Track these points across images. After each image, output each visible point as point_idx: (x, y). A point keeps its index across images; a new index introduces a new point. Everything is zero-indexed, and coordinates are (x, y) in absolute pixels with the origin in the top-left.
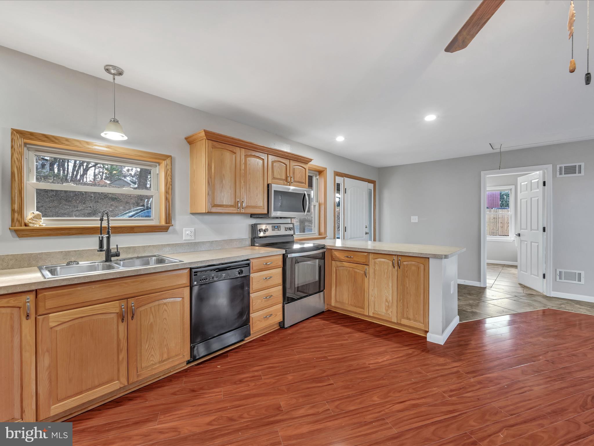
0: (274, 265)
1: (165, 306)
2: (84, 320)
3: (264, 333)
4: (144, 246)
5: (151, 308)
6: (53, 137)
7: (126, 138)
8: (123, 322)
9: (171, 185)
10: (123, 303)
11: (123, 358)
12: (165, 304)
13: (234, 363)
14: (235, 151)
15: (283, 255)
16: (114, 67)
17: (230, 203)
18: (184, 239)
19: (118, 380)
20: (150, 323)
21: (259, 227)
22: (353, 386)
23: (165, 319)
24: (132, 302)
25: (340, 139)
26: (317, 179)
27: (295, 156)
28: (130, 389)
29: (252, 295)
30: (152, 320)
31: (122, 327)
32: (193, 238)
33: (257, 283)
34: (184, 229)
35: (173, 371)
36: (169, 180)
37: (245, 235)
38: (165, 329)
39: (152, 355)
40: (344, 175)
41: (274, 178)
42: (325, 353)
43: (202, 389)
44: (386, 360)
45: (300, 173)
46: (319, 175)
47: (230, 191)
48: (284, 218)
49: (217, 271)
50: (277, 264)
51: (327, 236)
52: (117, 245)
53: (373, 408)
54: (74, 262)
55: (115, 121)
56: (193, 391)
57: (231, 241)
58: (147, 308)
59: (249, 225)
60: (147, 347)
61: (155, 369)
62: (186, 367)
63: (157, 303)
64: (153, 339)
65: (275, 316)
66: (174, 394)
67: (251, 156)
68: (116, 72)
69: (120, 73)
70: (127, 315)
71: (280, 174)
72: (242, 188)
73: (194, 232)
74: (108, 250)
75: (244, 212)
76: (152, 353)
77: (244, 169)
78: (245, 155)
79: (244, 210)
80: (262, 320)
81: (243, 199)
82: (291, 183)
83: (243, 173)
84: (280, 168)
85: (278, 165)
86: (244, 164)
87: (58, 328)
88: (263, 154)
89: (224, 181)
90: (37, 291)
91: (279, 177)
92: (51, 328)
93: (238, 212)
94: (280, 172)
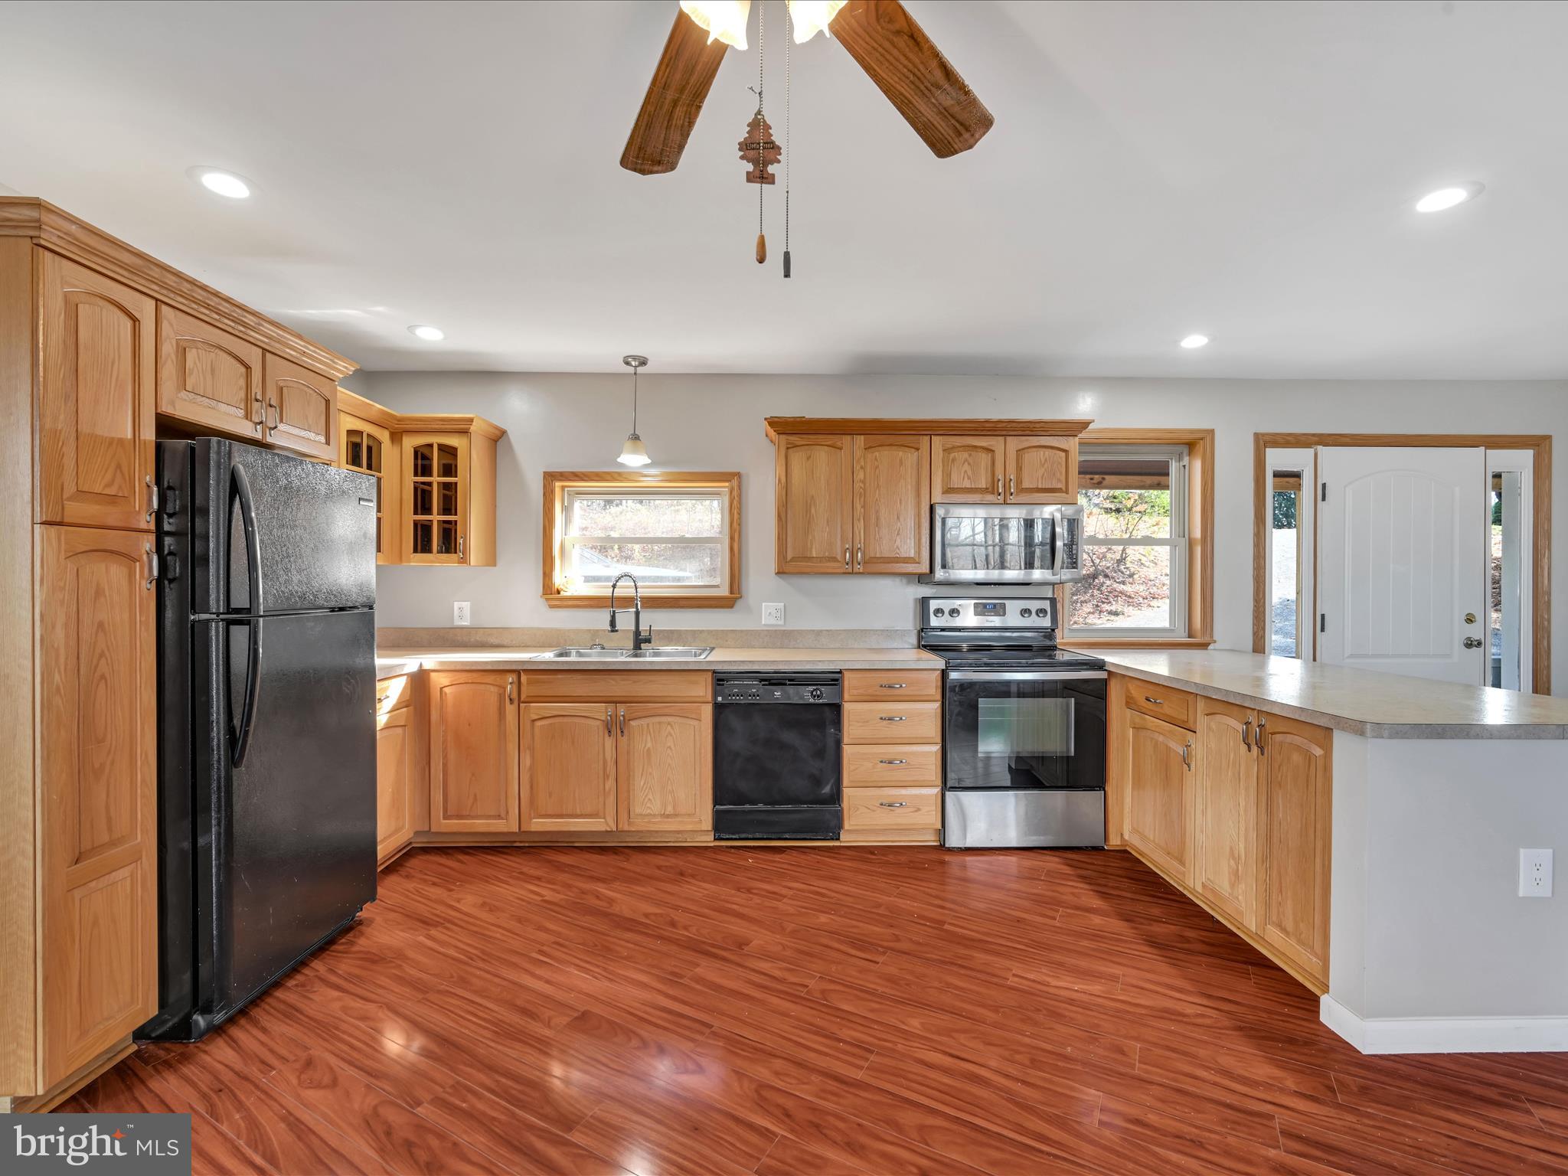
0: (910, 693)
1: (669, 727)
2: (565, 720)
3: (892, 841)
4: (695, 631)
5: (648, 724)
7: (649, 461)
8: (610, 736)
9: (739, 525)
10: (611, 708)
11: (610, 790)
12: (669, 724)
13: (778, 865)
14: (839, 444)
15: (943, 670)
16: (634, 358)
17: (827, 554)
18: (763, 623)
19: (604, 818)
20: (647, 748)
21: (934, 605)
22: (907, 985)
23: (670, 747)
24: (622, 710)
25: (1194, 342)
26: (1184, 466)
27: (1021, 425)
28: (626, 842)
29: (848, 751)
30: (649, 745)
31: (609, 742)
32: (781, 622)
33: (860, 724)
34: (763, 604)
35: (689, 842)
36: (736, 516)
37: (908, 622)
38: (669, 765)
39: (649, 799)
40: (1316, 439)
41: (948, 490)
42: (954, 916)
43: (693, 876)
44: (1076, 991)
45: (1043, 465)
46: (1189, 455)
47: (827, 529)
48: (995, 584)
49: (764, 685)
50: (920, 690)
51: (1215, 642)
52: (650, 626)
53: (885, 1030)
54: (599, 645)
55: (636, 438)
56: (682, 874)
57: (864, 633)
58: (644, 723)
59: (916, 600)
60: (642, 784)
61: (654, 823)
62: (712, 844)
63: (657, 720)
64: (650, 774)
65: (913, 809)
66: (659, 868)
67: (880, 448)
68: (637, 363)
69: (643, 362)
70: (615, 727)
71: (969, 478)
72: (859, 520)
73: (783, 610)
74: (637, 632)
75: (861, 571)
76: (650, 797)
77: (862, 478)
78: (865, 449)
79: (862, 568)
80: (875, 808)
81: (860, 543)
82: (1008, 494)
83: (861, 488)
84: (971, 461)
85: (965, 455)
86: (862, 468)
87: (539, 723)
88: (917, 437)
89: (813, 511)
90: (518, 672)
91: (967, 484)
92: (534, 721)
93: (847, 571)
94: (970, 473)
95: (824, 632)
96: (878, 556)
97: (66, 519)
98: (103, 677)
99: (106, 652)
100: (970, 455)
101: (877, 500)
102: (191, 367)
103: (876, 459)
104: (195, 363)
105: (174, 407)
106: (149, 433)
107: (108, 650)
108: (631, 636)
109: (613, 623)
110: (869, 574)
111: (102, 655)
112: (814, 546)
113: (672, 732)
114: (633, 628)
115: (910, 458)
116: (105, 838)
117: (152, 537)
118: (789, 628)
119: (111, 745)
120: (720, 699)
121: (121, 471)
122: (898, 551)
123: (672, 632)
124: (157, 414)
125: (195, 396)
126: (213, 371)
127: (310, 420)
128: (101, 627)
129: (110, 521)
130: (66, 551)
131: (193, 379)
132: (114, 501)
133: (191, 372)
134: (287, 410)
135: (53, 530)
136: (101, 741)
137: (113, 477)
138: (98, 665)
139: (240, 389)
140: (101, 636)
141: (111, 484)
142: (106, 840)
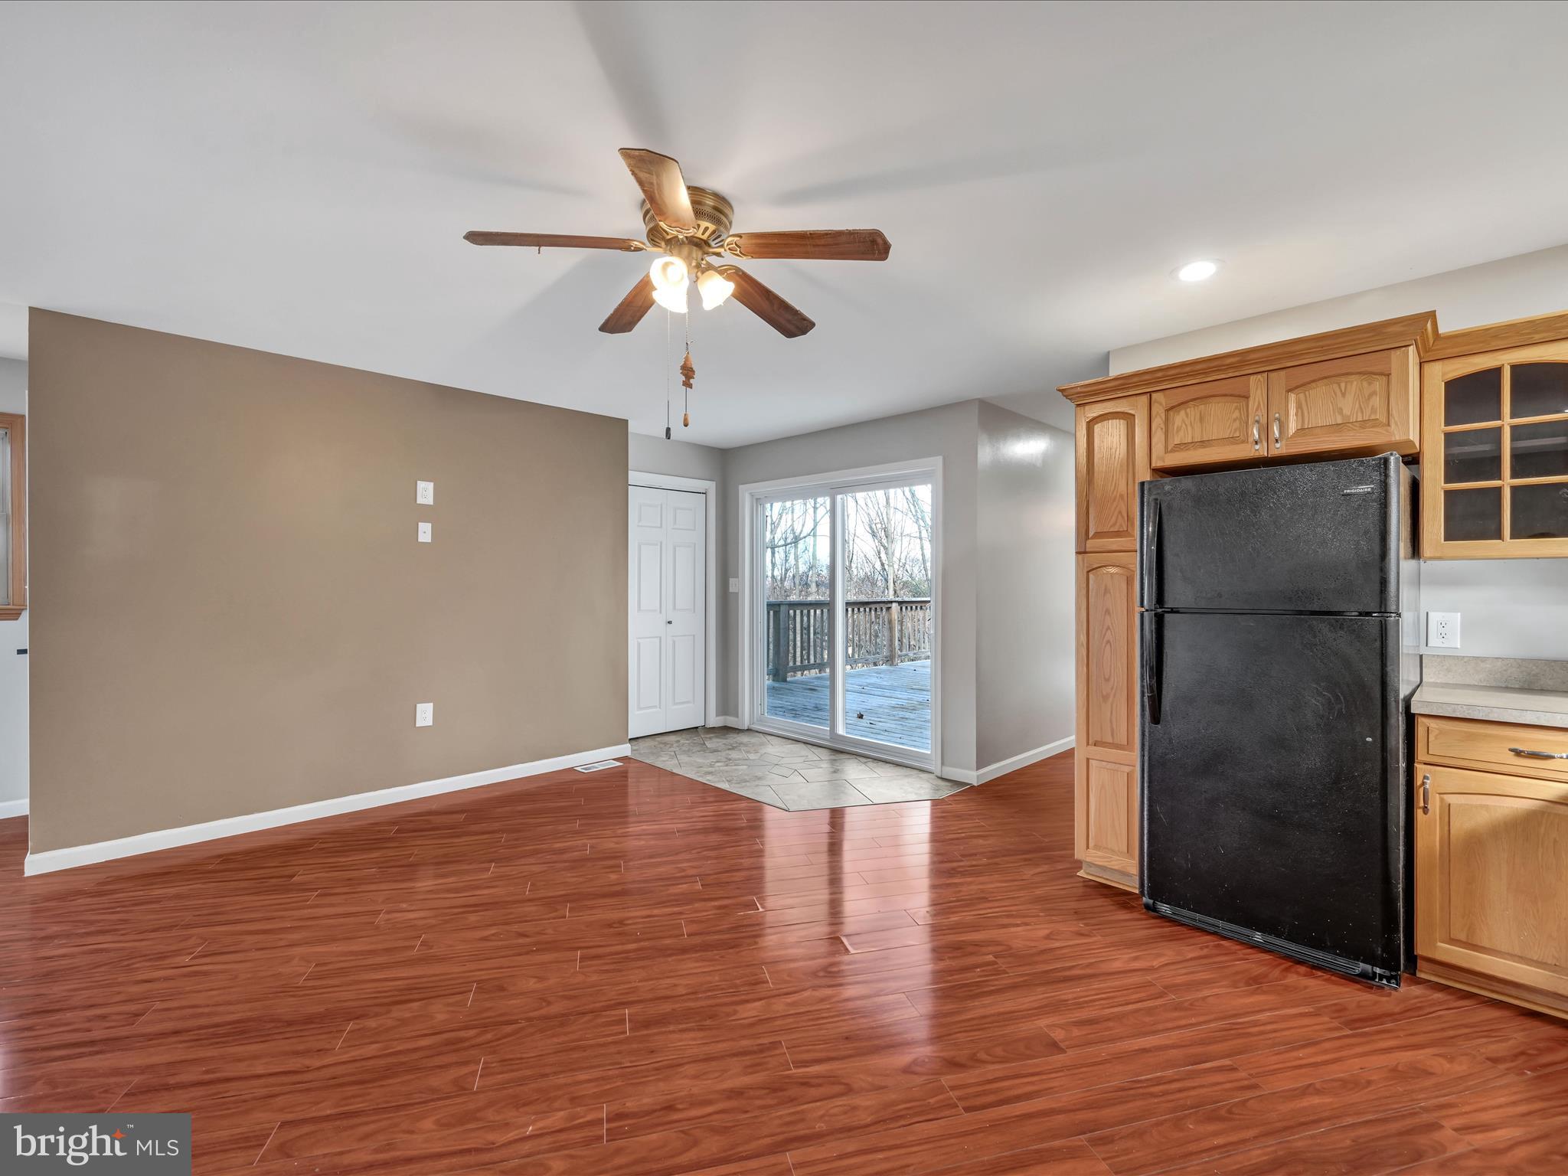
97: (1087, 550)
99: (1111, 627)
102: (1180, 425)
105: (1166, 460)
107: (1112, 625)
111: (1108, 629)
116: (1110, 739)
119: (1114, 685)
121: (1122, 514)
124: (1152, 470)
125: (1185, 446)
126: (1201, 420)
127: (1347, 411)
128: (1107, 612)
129: (1114, 547)
130: (1087, 567)
131: (1181, 433)
132: (1118, 534)
133: (1179, 430)
134: (1306, 414)
135: (1080, 556)
136: (1107, 680)
137: (1117, 520)
138: (1105, 634)
139: (1235, 420)
140: (1108, 617)
141: (1114, 524)
142: (1111, 741)
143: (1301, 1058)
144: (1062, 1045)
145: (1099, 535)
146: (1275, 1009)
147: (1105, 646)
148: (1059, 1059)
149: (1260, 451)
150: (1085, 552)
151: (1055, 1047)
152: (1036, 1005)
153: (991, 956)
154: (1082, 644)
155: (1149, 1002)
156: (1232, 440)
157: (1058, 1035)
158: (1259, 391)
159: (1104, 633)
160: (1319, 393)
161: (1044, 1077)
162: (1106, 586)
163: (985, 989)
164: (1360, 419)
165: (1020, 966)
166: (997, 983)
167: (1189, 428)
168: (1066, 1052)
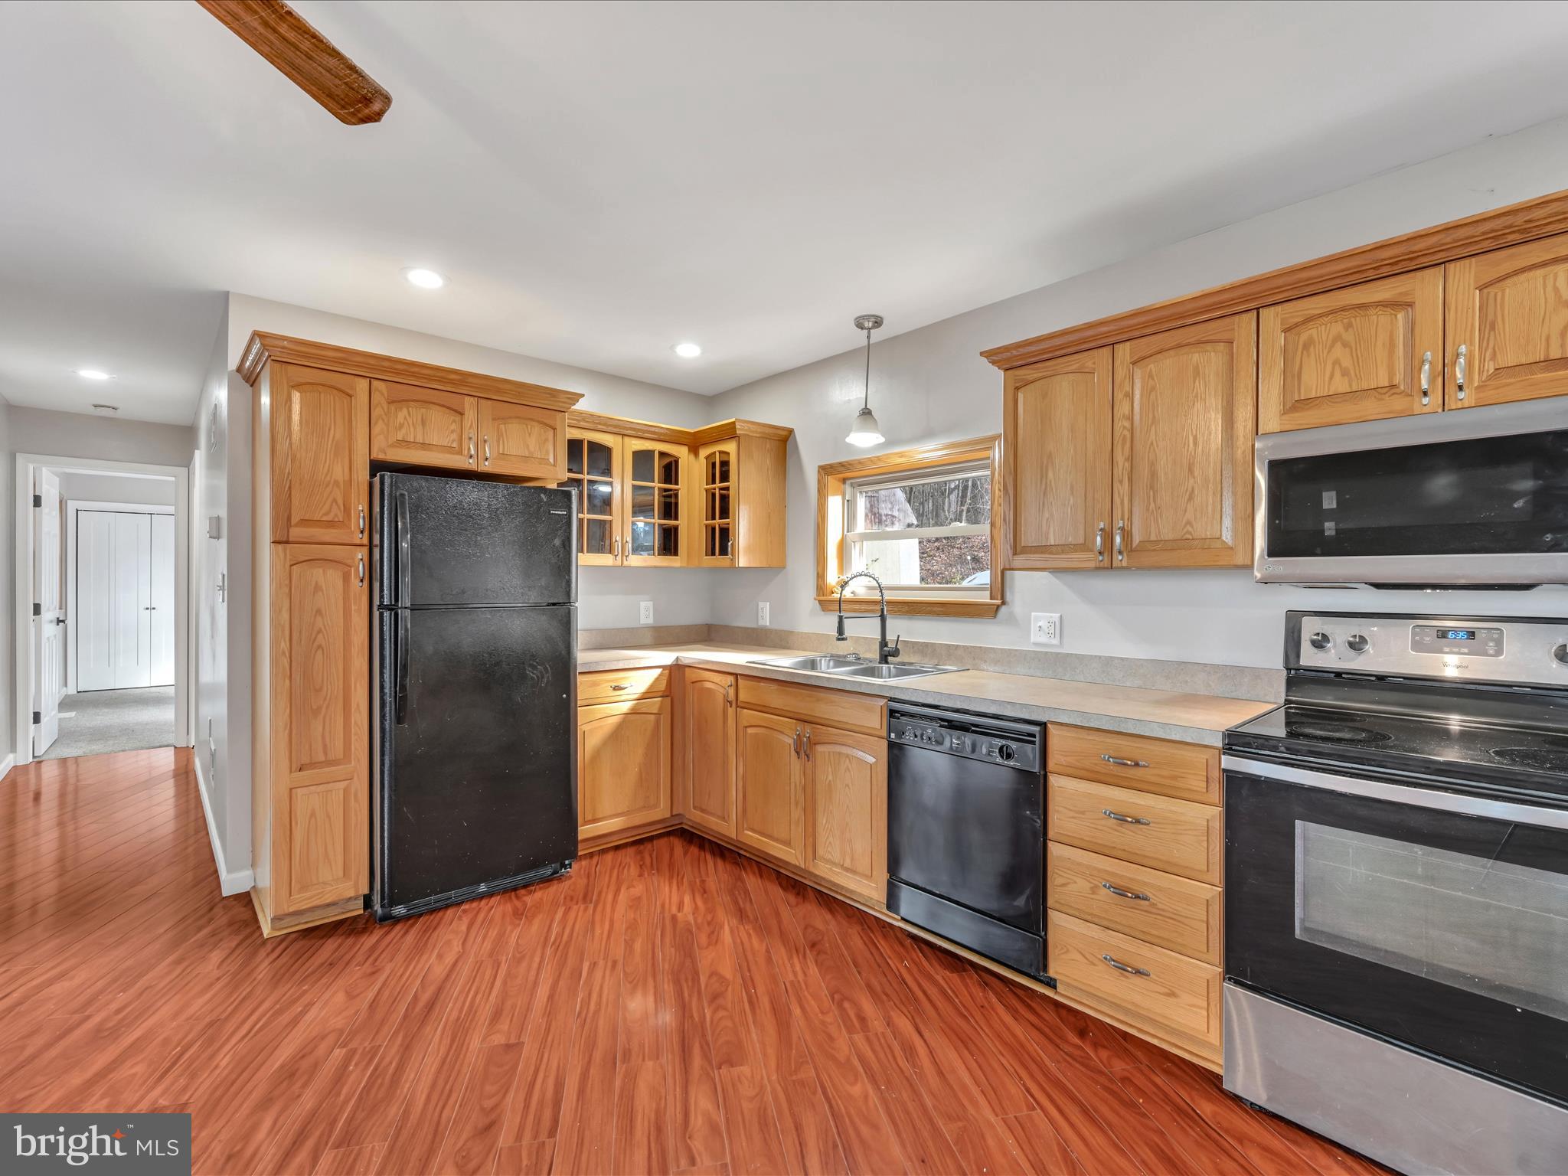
0: (1153, 779)
1: (848, 760)
4: (949, 646)
5: (830, 753)
6: (847, 462)
7: (882, 440)
8: (798, 758)
10: (799, 727)
11: (799, 820)
12: (847, 756)
16: (867, 317)
17: (1070, 539)
18: (1032, 641)
19: (795, 850)
20: (828, 780)
21: (1310, 628)
23: (848, 785)
24: (810, 729)
30: (830, 778)
31: (798, 765)
32: (1055, 642)
33: (1072, 814)
34: (1033, 614)
36: (997, 494)
38: (847, 806)
39: (830, 842)
41: (1292, 404)
49: (941, 726)
50: (1174, 778)
52: (899, 636)
55: (867, 412)
58: (826, 750)
62: (894, 922)
63: (838, 749)
64: (831, 813)
65: (1166, 991)
67: (1159, 356)
68: (871, 325)
69: (878, 322)
70: (805, 749)
71: (1345, 373)
72: (1121, 482)
73: (1058, 624)
74: (884, 643)
75: (1124, 564)
76: (831, 839)
77: (1127, 413)
78: (1134, 363)
79: (1125, 559)
80: (1096, 961)
81: (1123, 519)
82: (1451, 389)
83: (1125, 427)
84: (1348, 337)
85: (1337, 328)
86: (1127, 395)
87: (750, 731)
88: (1227, 320)
89: (1050, 475)
90: (736, 675)
91: (1340, 385)
92: (746, 727)
93: (1102, 565)
94: (1347, 363)
95: (1116, 661)
96: (1153, 538)
97: (291, 540)
98: (320, 647)
99: (323, 629)
100: (1348, 327)
101: (1152, 444)
102: (402, 422)
103: (1151, 376)
104: (405, 418)
105: (385, 453)
106: (363, 474)
107: (325, 628)
108: (877, 647)
109: (841, 630)
110: (1138, 568)
111: (319, 631)
112: (1052, 529)
113: (850, 766)
114: (879, 637)
115: (1212, 361)
116: (322, 758)
117: (366, 550)
118: (1066, 650)
119: (327, 695)
120: (893, 735)
121: (336, 503)
122: (1190, 529)
123: (926, 645)
124: (371, 461)
125: (405, 444)
126: (423, 423)
127: (532, 449)
128: (319, 612)
129: (327, 539)
130: (290, 560)
131: (404, 431)
132: (331, 524)
133: (401, 426)
134: (505, 440)
135: (280, 547)
136: (318, 691)
137: (331, 508)
138: (315, 638)
139: (452, 432)
140: (319, 619)
141: (326, 514)
142: (323, 759)
143: (602, 933)
144: (513, 1041)
145: (305, 522)
146: (552, 921)
147: (316, 652)
148: (529, 1050)
149: (470, 464)
150: (287, 542)
151: (512, 1048)
152: (447, 1041)
153: (337, 1051)
154: (284, 653)
155: (500, 971)
156: (448, 449)
157: (498, 1039)
158: (472, 411)
159: (313, 636)
160: (514, 429)
161: (543, 1067)
162: (317, 583)
163: (391, 1070)
164: (539, 457)
165: (377, 1032)
166: (387, 1059)
167: (412, 429)
168: (523, 1043)
